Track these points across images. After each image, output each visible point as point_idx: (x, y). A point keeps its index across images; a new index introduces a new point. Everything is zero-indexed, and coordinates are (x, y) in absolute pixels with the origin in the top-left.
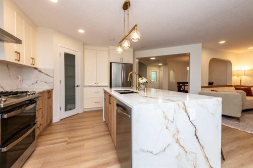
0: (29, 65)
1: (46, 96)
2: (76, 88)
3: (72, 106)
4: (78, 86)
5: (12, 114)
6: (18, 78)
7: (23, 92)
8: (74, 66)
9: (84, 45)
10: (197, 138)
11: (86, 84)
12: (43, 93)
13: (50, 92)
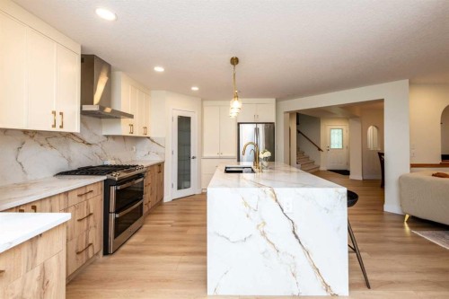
0: (142, 135)
1: (156, 169)
2: (192, 160)
3: (186, 184)
4: (194, 158)
5: (124, 186)
6: (132, 149)
7: (134, 166)
8: (189, 131)
9: (202, 100)
10: (297, 237)
11: (205, 155)
12: (152, 166)
13: (160, 166)
